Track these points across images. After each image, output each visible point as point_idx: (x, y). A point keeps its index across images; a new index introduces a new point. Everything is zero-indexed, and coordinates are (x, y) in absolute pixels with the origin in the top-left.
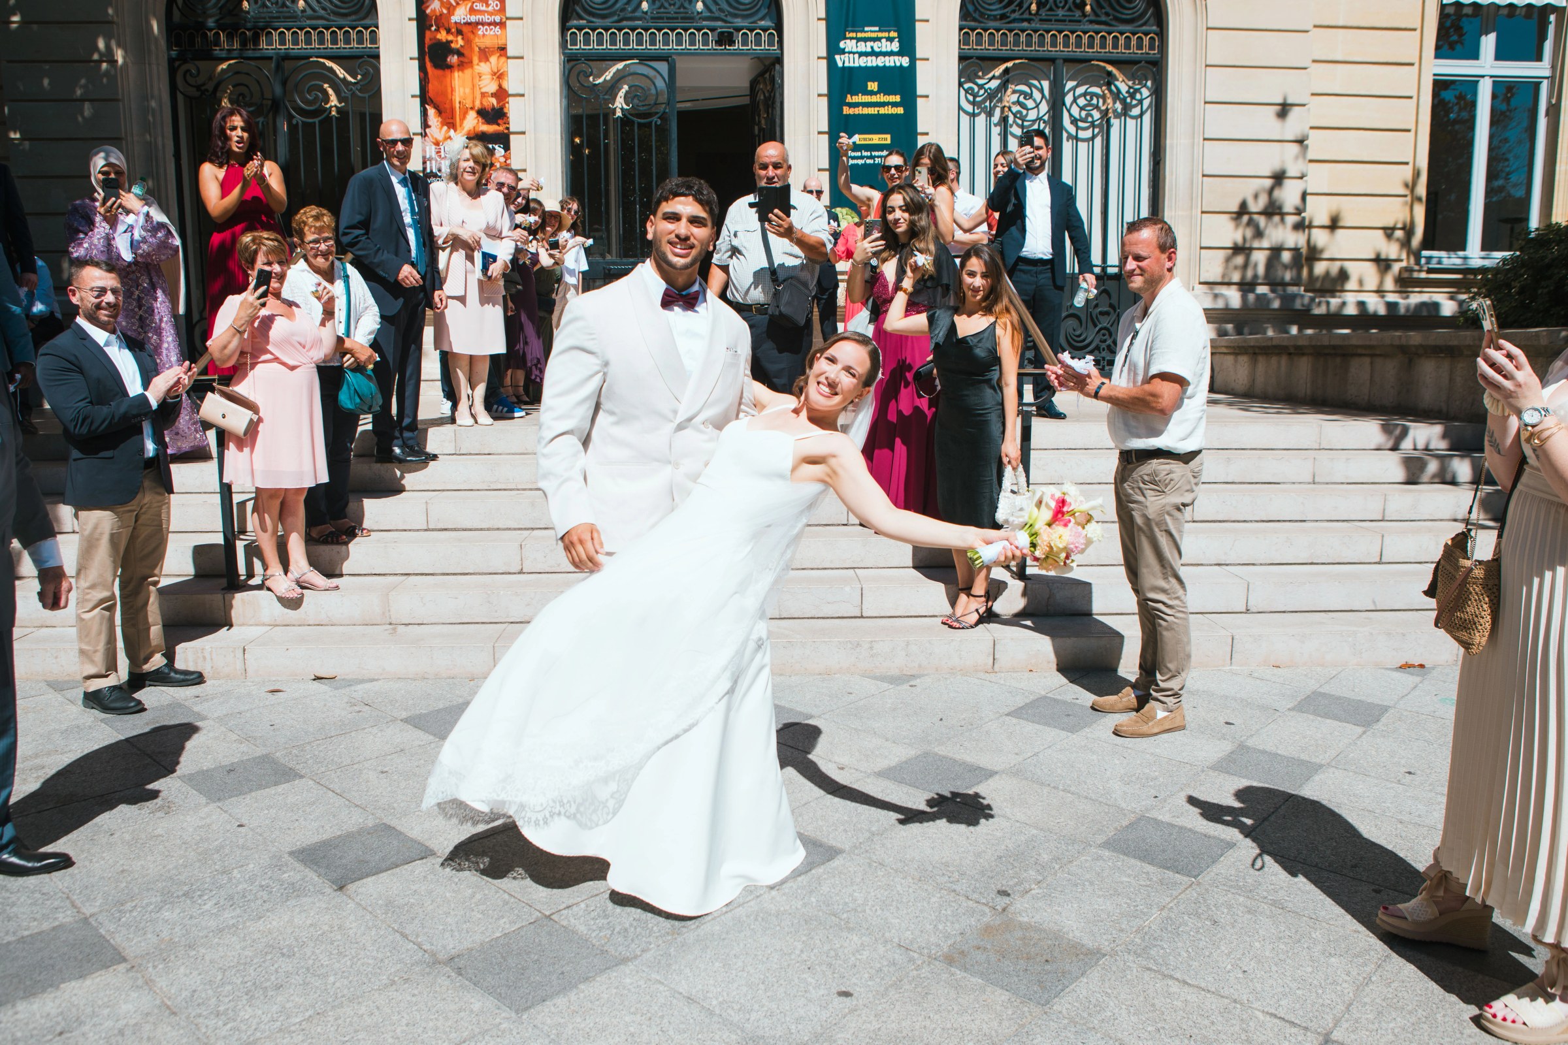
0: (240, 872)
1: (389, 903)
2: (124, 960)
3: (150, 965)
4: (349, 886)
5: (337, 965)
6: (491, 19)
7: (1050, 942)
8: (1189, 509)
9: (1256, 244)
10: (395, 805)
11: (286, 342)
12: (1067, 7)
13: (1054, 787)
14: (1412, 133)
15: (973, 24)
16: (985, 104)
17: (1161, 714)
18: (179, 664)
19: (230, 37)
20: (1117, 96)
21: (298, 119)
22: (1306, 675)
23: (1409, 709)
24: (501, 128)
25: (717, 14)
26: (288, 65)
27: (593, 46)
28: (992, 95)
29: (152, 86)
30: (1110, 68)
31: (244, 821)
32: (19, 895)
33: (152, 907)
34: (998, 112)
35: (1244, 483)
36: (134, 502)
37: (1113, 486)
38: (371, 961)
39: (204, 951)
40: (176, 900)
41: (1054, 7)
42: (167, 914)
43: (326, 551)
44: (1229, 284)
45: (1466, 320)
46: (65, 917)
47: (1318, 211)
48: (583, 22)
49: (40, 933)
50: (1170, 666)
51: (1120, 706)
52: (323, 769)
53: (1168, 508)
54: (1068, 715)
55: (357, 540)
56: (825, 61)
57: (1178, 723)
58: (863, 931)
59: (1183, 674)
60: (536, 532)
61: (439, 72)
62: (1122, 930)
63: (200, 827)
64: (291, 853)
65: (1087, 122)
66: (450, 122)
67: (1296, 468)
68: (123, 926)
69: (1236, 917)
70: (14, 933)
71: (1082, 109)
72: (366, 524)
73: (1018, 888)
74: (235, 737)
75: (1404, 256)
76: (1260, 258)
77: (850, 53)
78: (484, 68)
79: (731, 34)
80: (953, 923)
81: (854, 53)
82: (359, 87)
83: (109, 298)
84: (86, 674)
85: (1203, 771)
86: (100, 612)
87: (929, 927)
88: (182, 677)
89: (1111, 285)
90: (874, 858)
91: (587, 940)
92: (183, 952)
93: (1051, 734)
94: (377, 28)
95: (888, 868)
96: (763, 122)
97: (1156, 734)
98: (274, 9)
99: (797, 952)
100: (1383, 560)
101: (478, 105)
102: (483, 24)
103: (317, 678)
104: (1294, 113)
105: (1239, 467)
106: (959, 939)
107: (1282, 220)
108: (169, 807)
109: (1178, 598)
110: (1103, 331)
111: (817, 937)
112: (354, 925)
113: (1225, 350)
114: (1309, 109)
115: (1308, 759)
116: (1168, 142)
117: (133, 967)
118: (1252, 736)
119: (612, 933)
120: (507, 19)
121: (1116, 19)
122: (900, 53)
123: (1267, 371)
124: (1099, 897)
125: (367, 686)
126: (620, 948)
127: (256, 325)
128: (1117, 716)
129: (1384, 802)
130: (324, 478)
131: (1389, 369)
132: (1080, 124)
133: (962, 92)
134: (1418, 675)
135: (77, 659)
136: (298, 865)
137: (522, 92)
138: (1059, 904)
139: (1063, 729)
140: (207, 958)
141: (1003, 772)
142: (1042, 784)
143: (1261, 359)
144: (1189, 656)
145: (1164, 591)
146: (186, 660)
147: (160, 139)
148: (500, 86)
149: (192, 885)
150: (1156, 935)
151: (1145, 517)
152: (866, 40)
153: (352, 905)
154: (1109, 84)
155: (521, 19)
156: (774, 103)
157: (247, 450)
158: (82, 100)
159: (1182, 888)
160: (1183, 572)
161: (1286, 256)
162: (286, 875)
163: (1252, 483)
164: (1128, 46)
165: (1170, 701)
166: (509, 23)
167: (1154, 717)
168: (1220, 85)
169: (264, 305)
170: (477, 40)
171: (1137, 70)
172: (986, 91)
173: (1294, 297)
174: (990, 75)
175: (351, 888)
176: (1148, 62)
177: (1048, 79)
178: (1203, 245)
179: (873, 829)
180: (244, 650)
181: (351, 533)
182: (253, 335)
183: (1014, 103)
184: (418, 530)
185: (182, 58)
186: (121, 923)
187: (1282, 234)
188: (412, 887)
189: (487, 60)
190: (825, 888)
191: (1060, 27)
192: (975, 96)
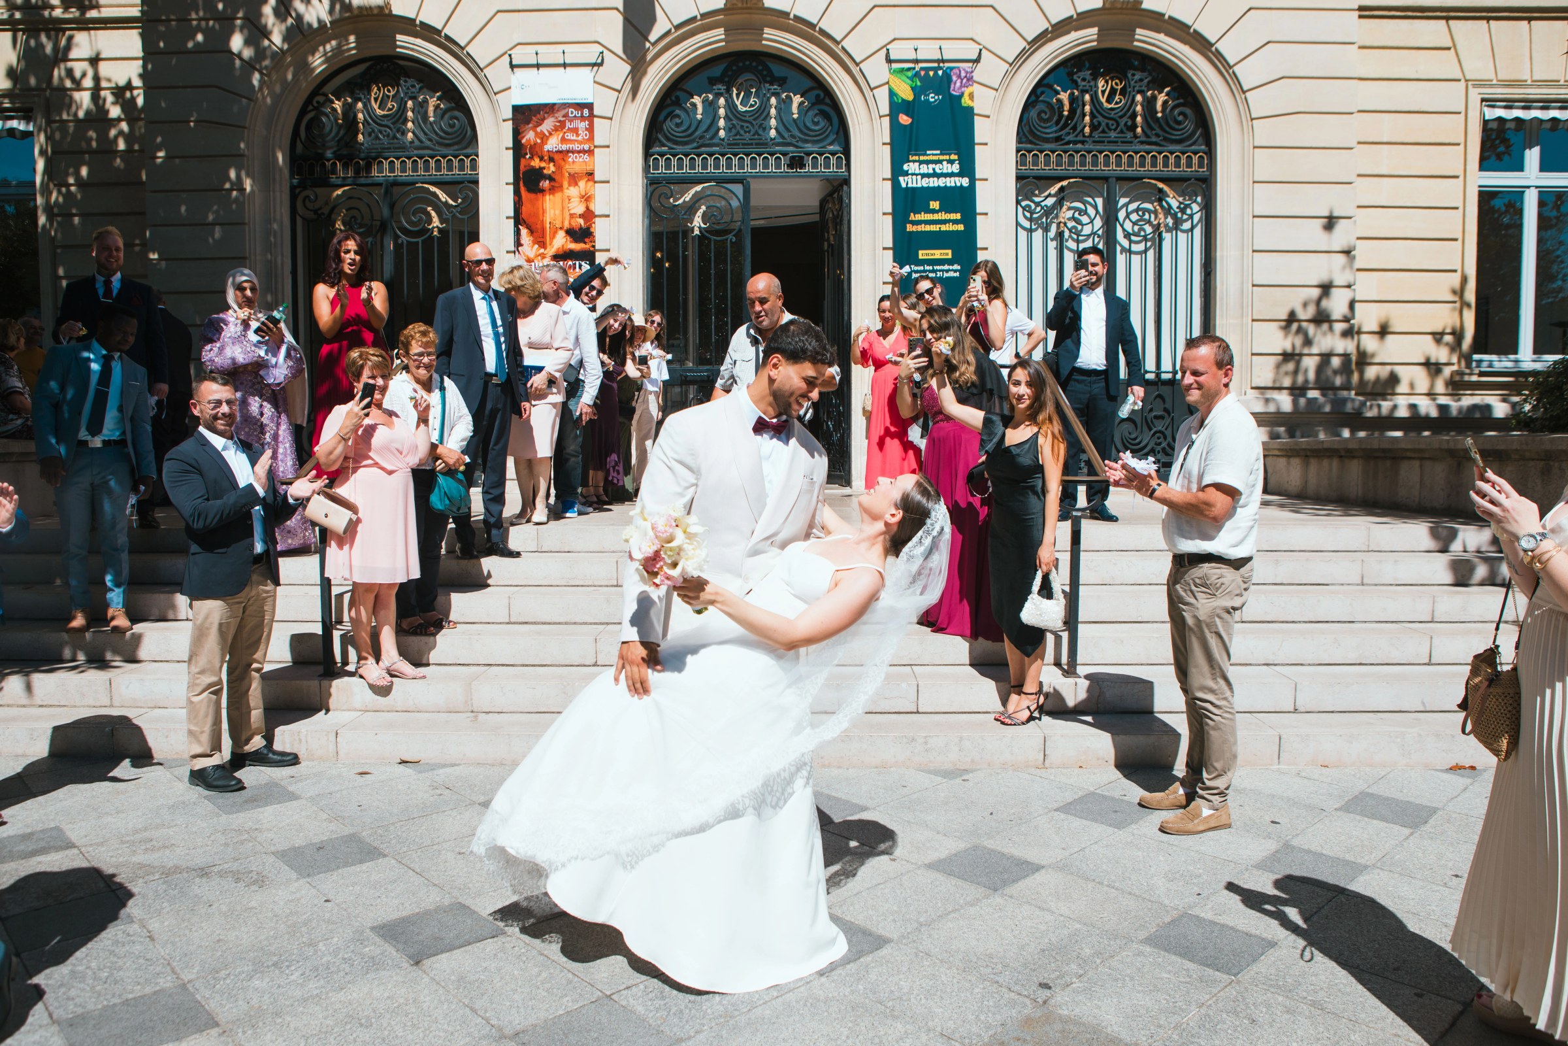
0: (325, 945)
1: (461, 979)
2: (217, 1025)
3: (240, 1030)
4: (424, 962)
5: (410, 1037)
6: (581, 147)
7: (1088, 1036)
8: (1238, 612)
9: (1306, 351)
10: (470, 885)
11: (386, 448)
12: (1119, 129)
13: (1099, 883)
14: (1460, 242)
15: (1029, 146)
16: (1041, 220)
17: (1206, 812)
18: (277, 746)
19: (345, 166)
20: (1168, 211)
21: (404, 238)
22: (1354, 775)
23: (1458, 811)
24: (587, 246)
25: (789, 140)
26: (395, 189)
27: (674, 170)
28: (1048, 212)
29: (275, 211)
30: (1161, 185)
31: (330, 897)
32: (125, 960)
33: (244, 975)
34: (1054, 228)
35: (1293, 584)
36: (243, 594)
37: (1166, 587)
38: (442, 1034)
39: (289, 1019)
40: (266, 970)
41: (1106, 129)
42: (257, 983)
43: (415, 641)
44: (1280, 389)
45: (1518, 423)
46: (166, 982)
47: (1367, 318)
48: (665, 149)
49: (142, 997)
50: (1217, 765)
51: (1167, 803)
52: (405, 849)
53: (1219, 611)
54: (1116, 812)
55: (444, 631)
56: (889, 183)
57: (1223, 821)
58: (907, 1019)
59: (1228, 774)
60: (610, 627)
61: (532, 196)
62: (1160, 1026)
63: (292, 901)
64: (373, 929)
65: (1139, 236)
66: (541, 241)
67: (1344, 570)
68: (217, 992)
69: (1274, 1017)
70: (119, 996)
71: (1134, 224)
72: (452, 617)
73: (1059, 981)
74: (325, 816)
75: (1455, 359)
76: (1310, 364)
77: (913, 174)
78: (573, 192)
79: (801, 158)
80: (994, 1014)
81: (917, 175)
82: (459, 209)
83: (225, 409)
84: (193, 753)
85: (1247, 870)
86: (207, 696)
87: (971, 1017)
88: (279, 758)
89: (1165, 391)
90: (921, 948)
91: (644, 1020)
92: (270, 1019)
93: (1098, 830)
94: (477, 156)
95: (934, 958)
96: (832, 238)
97: (1202, 832)
98: (385, 141)
99: (844, 1038)
100: (1433, 661)
101: (566, 225)
102: (573, 152)
103: (403, 762)
104: (1341, 226)
105: (1287, 569)
106: (999, 1029)
107: (1331, 329)
108: (263, 881)
109: (1225, 699)
110: (1158, 435)
111: (862, 1024)
112: (428, 999)
113: (1277, 453)
114: (1355, 222)
115: (1353, 860)
116: (1218, 254)
117: (224, 1032)
118: (1297, 835)
119: (668, 1014)
120: (595, 147)
121: (1165, 139)
122: (961, 174)
123: (1319, 474)
124: (1139, 992)
125: (448, 770)
126: (675, 1029)
127: (360, 433)
128: (1164, 813)
129: (1429, 905)
130: (416, 574)
131: (1439, 472)
132: (1133, 238)
133: (1020, 209)
134: (1468, 777)
135: (186, 739)
136: (378, 940)
137: (607, 213)
138: (1099, 998)
139: (1110, 826)
140: (292, 1026)
141: (1050, 866)
142: (1087, 879)
143: (1313, 462)
144: (1235, 756)
145: (1212, 691)
146: (283, 743)
147: (279, 258)
148: (587, 208)
149: (281, 956)
150: (1193, 1032)
151: (1195, 617)
152: (927, 162)
153: (426, 980)
154: (1160, 200)
155: (608, 147)
156: (841, 220)
157: (346, 548)
158: (214, 224)
159: (1222, 985)
160: (1232, 672)
161: (1336, 362)
162: (367, 949)
163: (1301, 585)
164: (1178, 165)
165: (1216, 799)
166: (596, 150)
167: (1199, 815)
168: (1267, 199)
169: (367, 415)
170: (567, 166)
171: (1187, 187)
172: (1042, 208)
173: (1344, 401)
174: (1046, 193)
175: (427, 963)
176: (1197, 179)
177: (1102, 196)
178: (1254, 352)
179: (922, 920)
180: (337, 734)
181: (439, 626)
182: (356, 443)
183: (1069, 219)
184: (501, 623)
185: (302, 185)
186: (215, 989)
187: (1331, 341)
188: (483, 964)
189: (576, 184)
190: (873, 976)
191: (1113, 148)
192: (1032, 213)
